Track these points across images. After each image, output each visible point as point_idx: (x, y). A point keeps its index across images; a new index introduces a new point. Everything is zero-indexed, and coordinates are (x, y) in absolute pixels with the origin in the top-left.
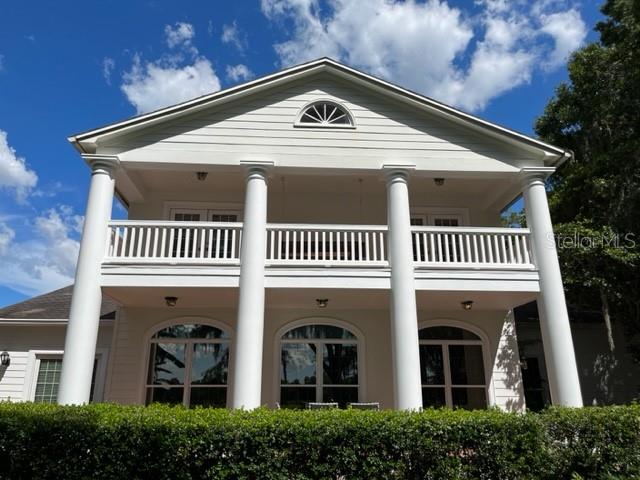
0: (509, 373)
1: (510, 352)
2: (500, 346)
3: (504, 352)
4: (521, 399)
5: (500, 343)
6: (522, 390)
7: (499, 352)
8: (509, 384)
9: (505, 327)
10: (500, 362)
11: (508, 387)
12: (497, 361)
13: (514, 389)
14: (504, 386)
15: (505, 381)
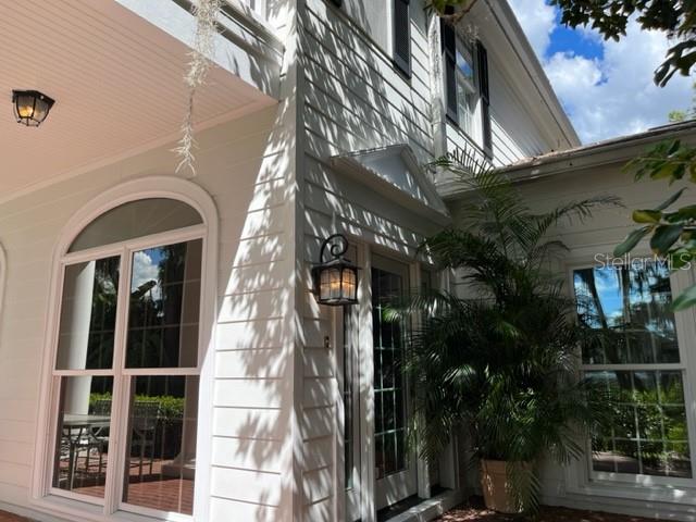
0: (259, 324)
1: (270, 246)
2: (245, 234)
3: (255, 250)
4: (282, 419)
5: (250, 218)
6: (290, 384)
7: (243, 251)
8: (255, 361)
9: (267, 163)
10: (241, 286)
11: (251, 374)
12: (232, 284)
13: (269, 381)
14: (240, 370)
15: (246, 351)
